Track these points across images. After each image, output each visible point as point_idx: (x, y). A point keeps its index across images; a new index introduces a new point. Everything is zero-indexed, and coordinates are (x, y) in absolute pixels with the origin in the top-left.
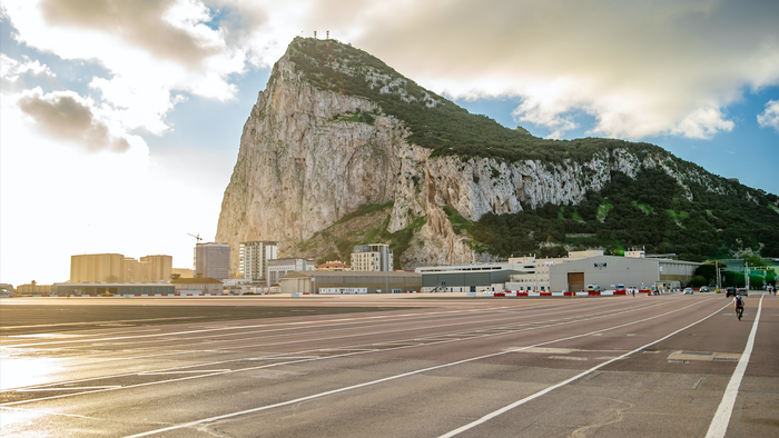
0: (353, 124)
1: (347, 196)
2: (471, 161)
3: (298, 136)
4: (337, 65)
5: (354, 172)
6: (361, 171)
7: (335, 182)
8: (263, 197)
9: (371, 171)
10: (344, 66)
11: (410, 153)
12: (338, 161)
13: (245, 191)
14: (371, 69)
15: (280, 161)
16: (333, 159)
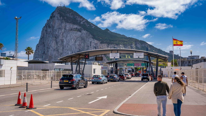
0: (76, 32)
1: (75, 49)
2: (110, 45)
3: (62, 34)
4: (69, 15)
5: (76, 43)
6: (78, 43)
7: (72, 46)
8: (53, 49)
9: (81, 43)
10: (70, 15)
11: (94, 41)
12: (73, 41)
13: (44, 46)
14: (78, 17)
15: (57, 40)
16: (71, 40)
